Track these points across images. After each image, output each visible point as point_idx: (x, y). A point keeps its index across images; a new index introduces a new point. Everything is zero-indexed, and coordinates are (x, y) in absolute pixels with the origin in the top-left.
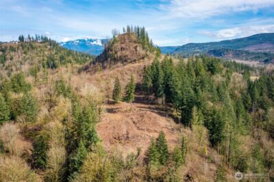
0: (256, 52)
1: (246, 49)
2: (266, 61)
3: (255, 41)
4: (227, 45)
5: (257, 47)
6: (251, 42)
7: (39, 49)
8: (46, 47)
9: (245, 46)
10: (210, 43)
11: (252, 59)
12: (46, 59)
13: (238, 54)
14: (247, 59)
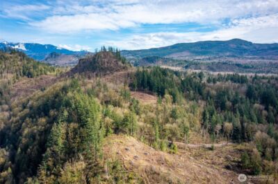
0: (179, 59)
1: (171, 56)
2: (187, 67)
3: (177, 49)
4: (155, 53)
5: (179, 54)
6: (174, 50)
7: (12, 60)
8: (17, 57)
9: (170, 54)
10: (140, 51)
11: (176, 66)
12: (22, 68)
13: (166, 61)
14: (173, 66)
